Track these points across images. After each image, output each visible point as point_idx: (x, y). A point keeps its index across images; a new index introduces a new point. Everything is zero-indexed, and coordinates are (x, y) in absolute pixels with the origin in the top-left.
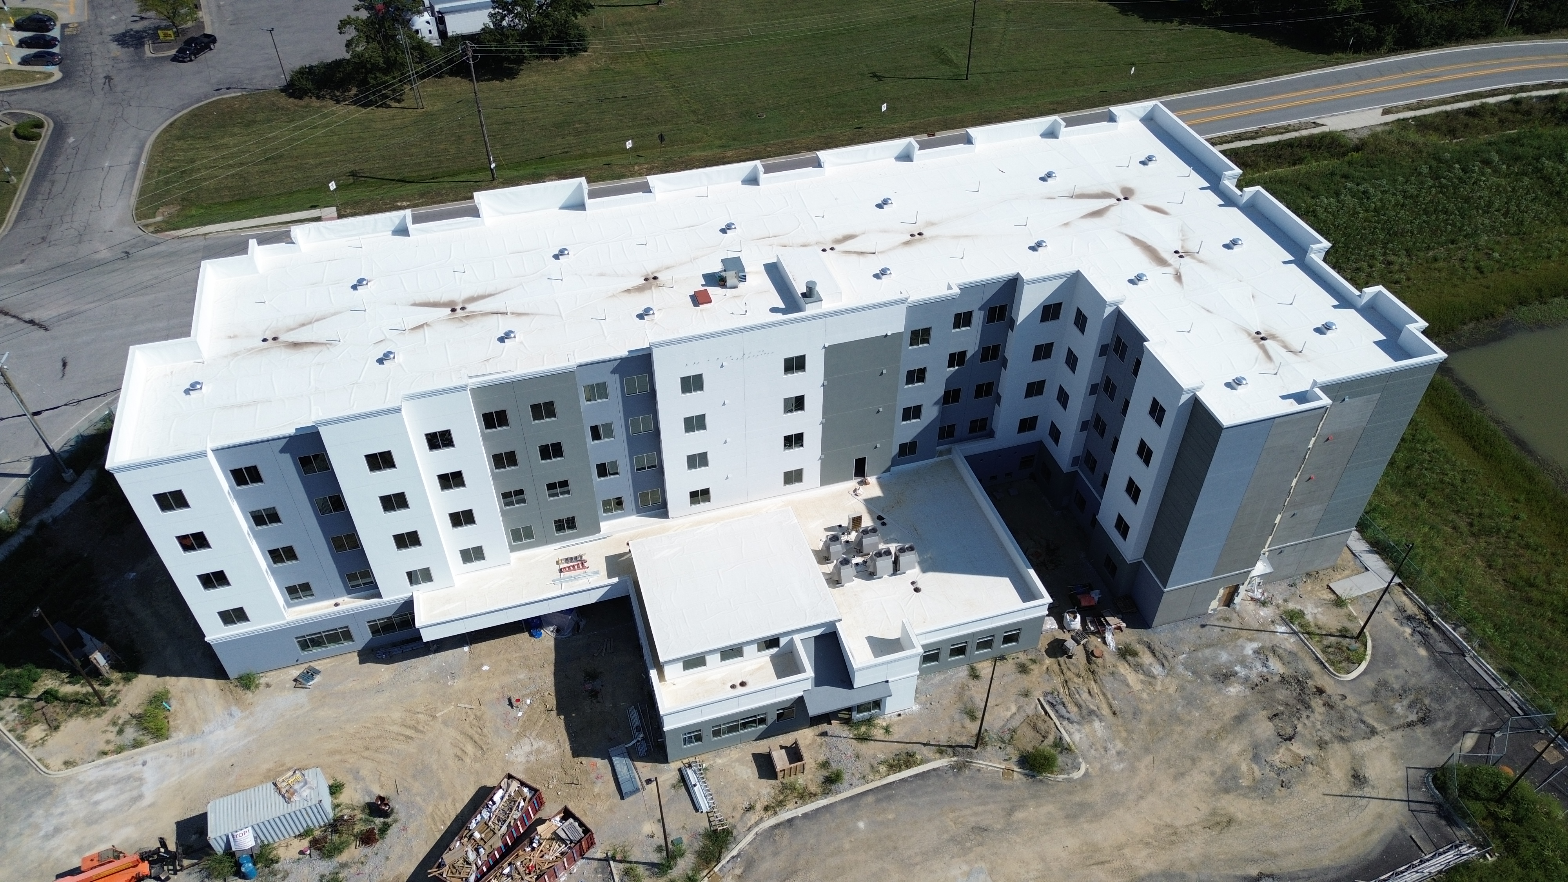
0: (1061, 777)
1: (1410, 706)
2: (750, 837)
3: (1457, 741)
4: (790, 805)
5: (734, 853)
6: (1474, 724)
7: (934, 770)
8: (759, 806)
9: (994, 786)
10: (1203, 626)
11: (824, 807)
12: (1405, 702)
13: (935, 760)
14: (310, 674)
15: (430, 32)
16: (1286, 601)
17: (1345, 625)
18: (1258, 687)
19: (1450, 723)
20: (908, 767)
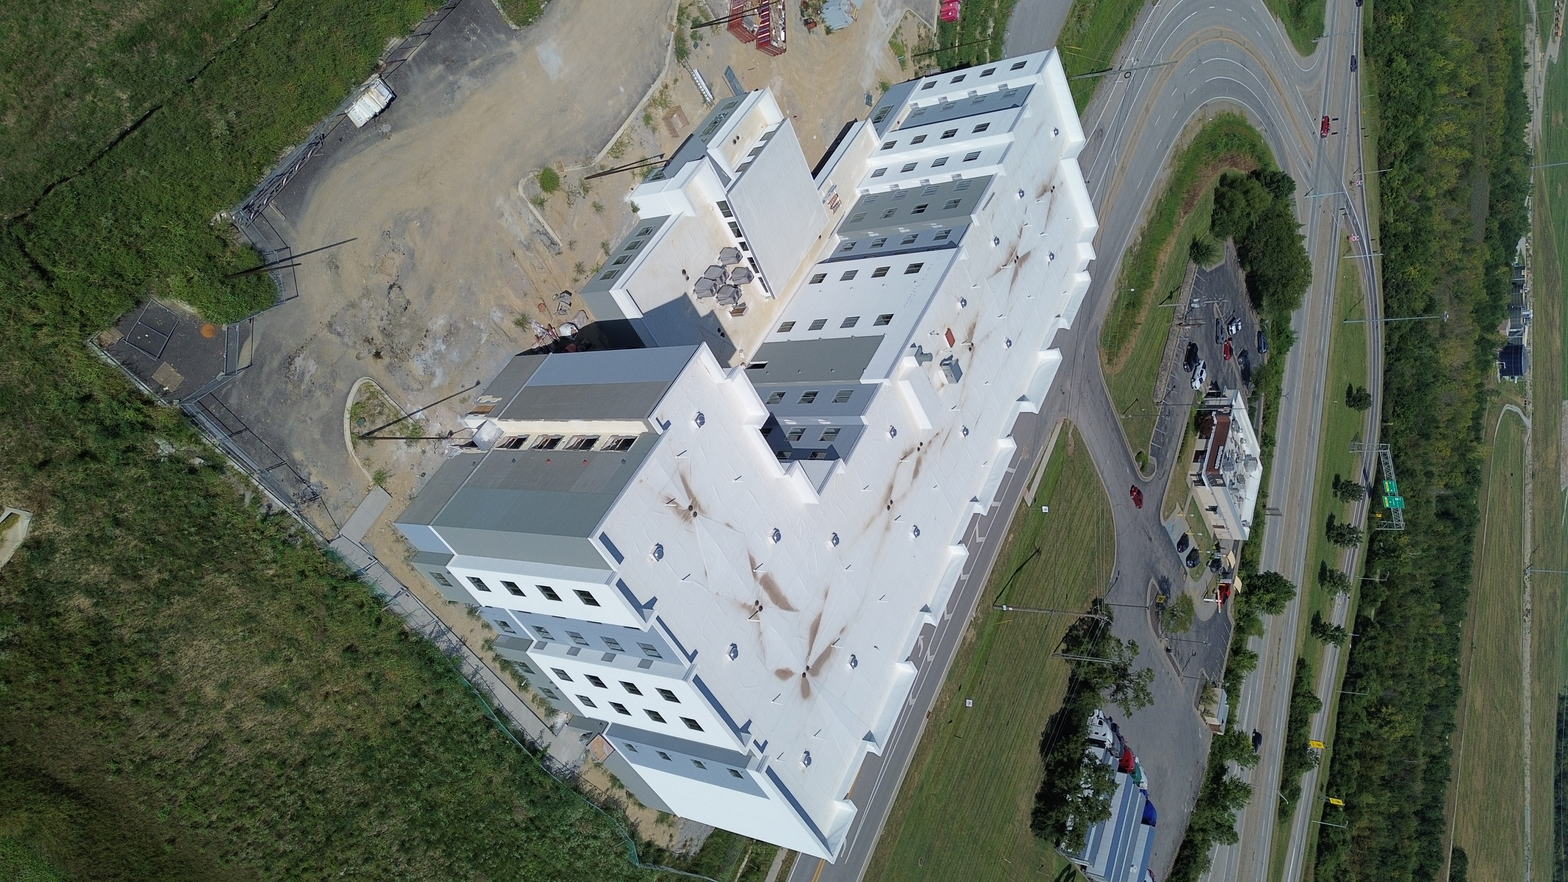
0: (532, 175)
1: (303, 374)
2: (667, 61)
3: (257, 350)
4: (658, 94)
5: (670, 48)
6: (243, 380)
7: (600, 151)
8: (671, 86)
9: (563, 152)
10: (478, 383)
11: (643, 96)
12: (307, 377)
13: (602, 160)
14: (869, 103)
15: (1097, 733)
16: (424, 452)
17: (371, 449)
18: (423, 334)
19: (266, 369)
20: (612, 149)
